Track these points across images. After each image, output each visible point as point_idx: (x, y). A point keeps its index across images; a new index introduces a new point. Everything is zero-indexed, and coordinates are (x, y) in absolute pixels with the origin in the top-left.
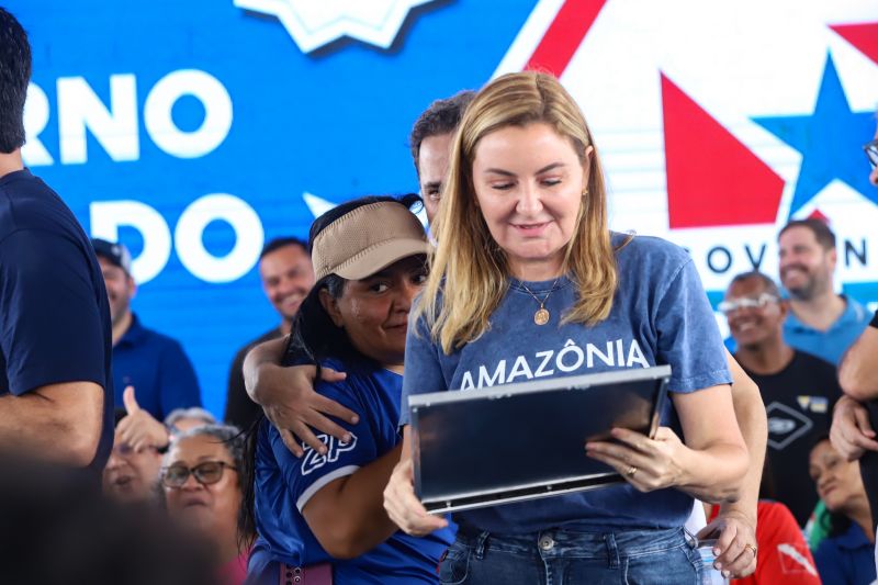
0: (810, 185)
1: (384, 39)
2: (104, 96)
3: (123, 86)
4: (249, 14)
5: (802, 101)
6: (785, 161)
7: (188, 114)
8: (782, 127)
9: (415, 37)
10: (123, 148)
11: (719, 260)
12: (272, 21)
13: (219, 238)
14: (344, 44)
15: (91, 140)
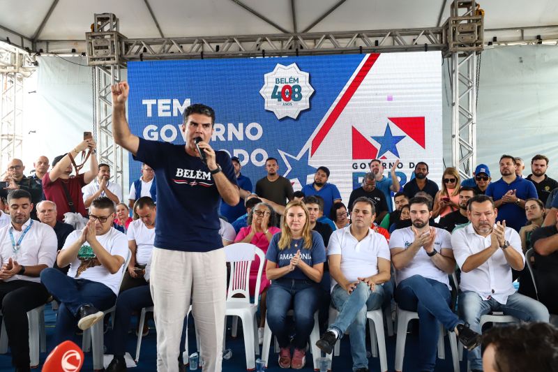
0: (383, 151)
1: (295, 118)
2: (237, 127)
3: (241, 125)
4: (267, 111)
5: (382, 134)
6: (378, 146)
7: (254, 131)
8: (377, 139)
9: (301, 117)
10: (240, 138)
11: (363, 166)
12: (272, 112)
13: (259, 157)
14: (287, 118)
15: (234, 135)
